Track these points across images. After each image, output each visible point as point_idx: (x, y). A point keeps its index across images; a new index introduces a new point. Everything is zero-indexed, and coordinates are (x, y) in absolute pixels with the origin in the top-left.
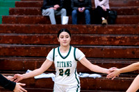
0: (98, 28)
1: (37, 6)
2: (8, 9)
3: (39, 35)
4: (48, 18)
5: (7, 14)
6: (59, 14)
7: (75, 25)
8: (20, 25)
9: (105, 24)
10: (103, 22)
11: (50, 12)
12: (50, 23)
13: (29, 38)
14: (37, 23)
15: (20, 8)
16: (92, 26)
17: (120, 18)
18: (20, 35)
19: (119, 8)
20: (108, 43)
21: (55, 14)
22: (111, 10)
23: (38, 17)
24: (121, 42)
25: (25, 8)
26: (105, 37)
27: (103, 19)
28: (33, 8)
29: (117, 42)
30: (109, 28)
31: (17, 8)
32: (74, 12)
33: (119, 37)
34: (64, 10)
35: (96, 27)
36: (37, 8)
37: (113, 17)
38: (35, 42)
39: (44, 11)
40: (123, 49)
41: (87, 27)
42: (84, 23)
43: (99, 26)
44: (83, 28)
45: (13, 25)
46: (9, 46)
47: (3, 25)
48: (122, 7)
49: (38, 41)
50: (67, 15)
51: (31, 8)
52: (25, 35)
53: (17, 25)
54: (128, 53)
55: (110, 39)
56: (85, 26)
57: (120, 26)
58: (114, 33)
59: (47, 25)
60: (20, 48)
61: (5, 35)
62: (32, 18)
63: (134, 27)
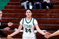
0: (45, 11)
1: (19, 1)
2: (7, 3)
3: (20, 14)
4: (24, 6)
5: (6, 5)
6: (28, 5)
7: (35, 10)
9: (48, 9)
11: (25, 4)
12: (25, 8)
14: (19, 9)
15: (12, 2)
16: (42, 10)
17: (54, 6)
18: (12, 14)
19: (54, 2)
20: (49, 17)
21: (27, 5)
22: (51, 3)
23: (19, 6)
24: (55, 17)
25: (14, 2)
26: (48, 15)
27: (47, 7)
28: (17, 2)
29: (53, 17)
30: (50, 10)
31: (11, 2)
32: (35, 4)
33: (54, 14)
34: (30, 3)
36: (19, 2)
37: (52, 6)
38: (18, 17)
39: (22, 4)
40: (56, 20)
41: (40, 10)
42: (39, 9)
43: (46, 10)
44: (39, 11)
45: (9, 9)
46: (7, 18)
47: (5, 9)
48: (55, 2)
49: (20, 16)
50: (32, 5)
51: (16, 2)
52: (14, 14)
53: (11, 9)
54: (58, 21)
55: (50, 15)
56: (39, 10)
57: (54, 10)
58: (52, 13)
59: (23, 9)
60: (12, 19)
61: (6, 14)
62: (17, 6)
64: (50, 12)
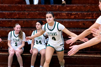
3: (18, 12)
8: (4, 5)
9: (64, 4)
10: (63, 3)
13: (11, 14)
16: (55, 5)
20: (66, 17)
24: (75, 17)
26: (64, 14)
29: (73, 17)
33: (74, 13)
35: (58, 6)
38: (15, 17)
40: (77, 22)
41: (52, 6)
49: (18, 16)
52: (8, 12)
53: (2, 5)
54: (80, 24)
55: (67, 15)
56: (50, 6)
57: (74, 5)
58: (71, 10)
59: (23, 5)
63: (84, 6)
64: (68, 8)
